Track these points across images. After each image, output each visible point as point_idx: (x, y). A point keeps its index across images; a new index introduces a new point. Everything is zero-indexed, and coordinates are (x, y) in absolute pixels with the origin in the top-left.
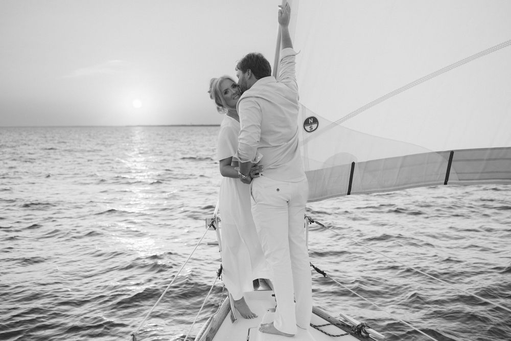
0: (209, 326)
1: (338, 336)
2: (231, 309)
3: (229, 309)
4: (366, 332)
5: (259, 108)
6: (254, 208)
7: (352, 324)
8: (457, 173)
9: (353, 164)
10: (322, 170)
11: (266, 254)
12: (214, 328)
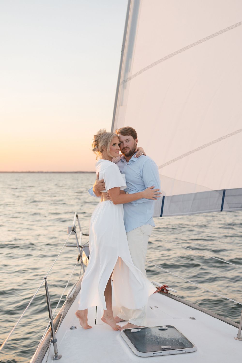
4: (166, 290)
8: (228, 204)
9: (164, 197)
12: (77, 291)
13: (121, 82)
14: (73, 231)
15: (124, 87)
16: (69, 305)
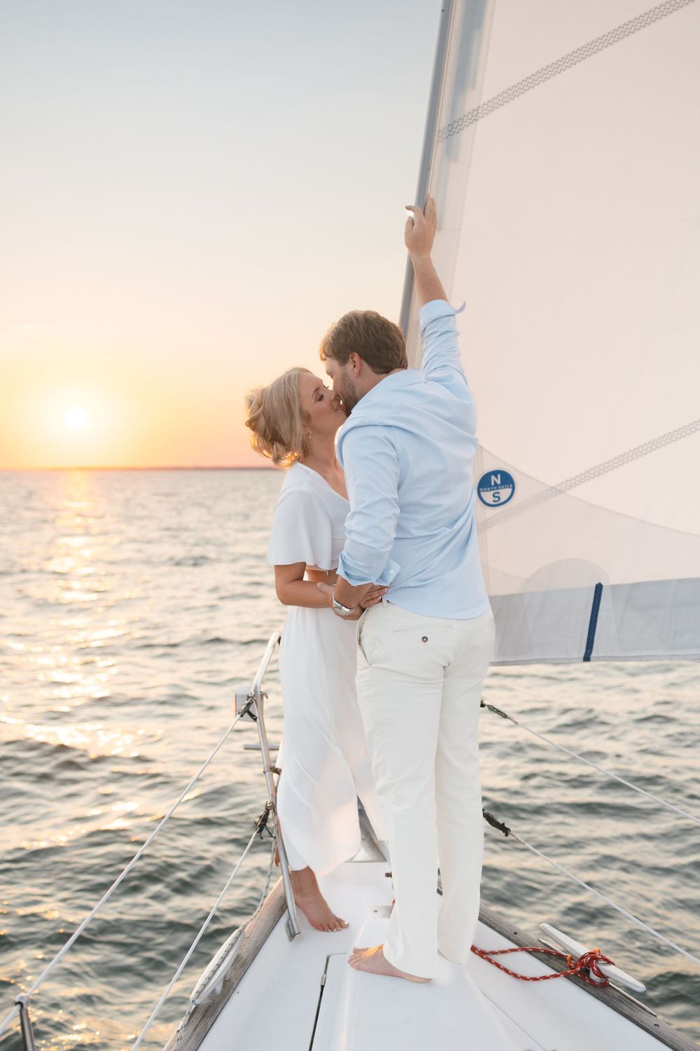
0: (231, 954)
1: (535, 979)
2: (287, 907)
3: (283, 907)
4: (600, 974)
5: (394, 454)
6: (362, 676)
7: (568, 952)
9: (599, 588)
10: (521, 595)
11: (380, 783)
13: (439, 131)
14: (246, 715)
15: (451, 154)
16: (198, 1030)
